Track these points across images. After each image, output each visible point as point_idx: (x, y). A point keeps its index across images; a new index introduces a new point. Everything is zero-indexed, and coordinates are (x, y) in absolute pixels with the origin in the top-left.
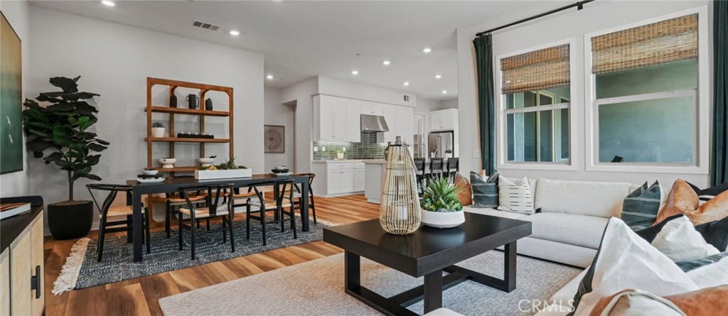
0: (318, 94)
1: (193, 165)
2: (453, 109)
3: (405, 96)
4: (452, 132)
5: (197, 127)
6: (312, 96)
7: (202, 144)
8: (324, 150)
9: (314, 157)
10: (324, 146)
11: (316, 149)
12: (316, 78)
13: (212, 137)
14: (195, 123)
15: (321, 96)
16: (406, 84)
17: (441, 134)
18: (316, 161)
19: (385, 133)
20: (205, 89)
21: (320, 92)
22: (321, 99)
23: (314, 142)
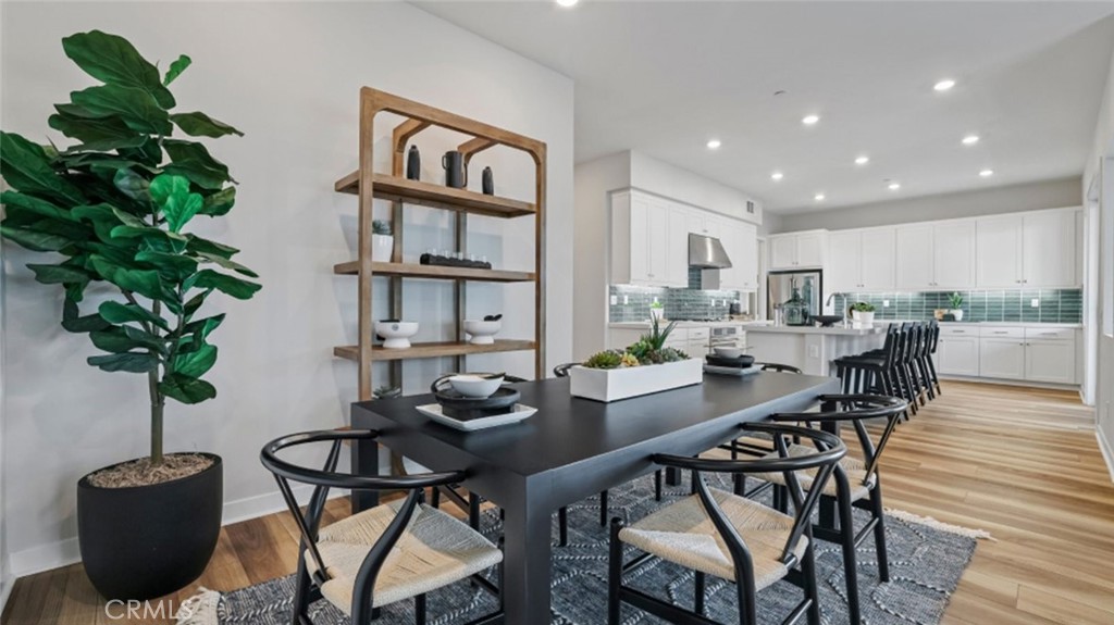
0: (628, 188)
1: (439, 340)
2: (822, 231)
3: (748, 203)
4: (820, 271)
5: (450, 240)
6: (610, 193)
7: (460, 281)
8: (626, 302)
9: (611, 315)
10: (626, 293)
11: (614, 302)
12: (624, 155)
13: (487, 266)
14: (443, 230)
15: (632, 192)
16: (777, 176)
17: (795, 275)
18: (613, 323)
19: (721, 271)
20: (486, 138)
21: (633, 184)
22: (633, 198)
23: (611, 288)
